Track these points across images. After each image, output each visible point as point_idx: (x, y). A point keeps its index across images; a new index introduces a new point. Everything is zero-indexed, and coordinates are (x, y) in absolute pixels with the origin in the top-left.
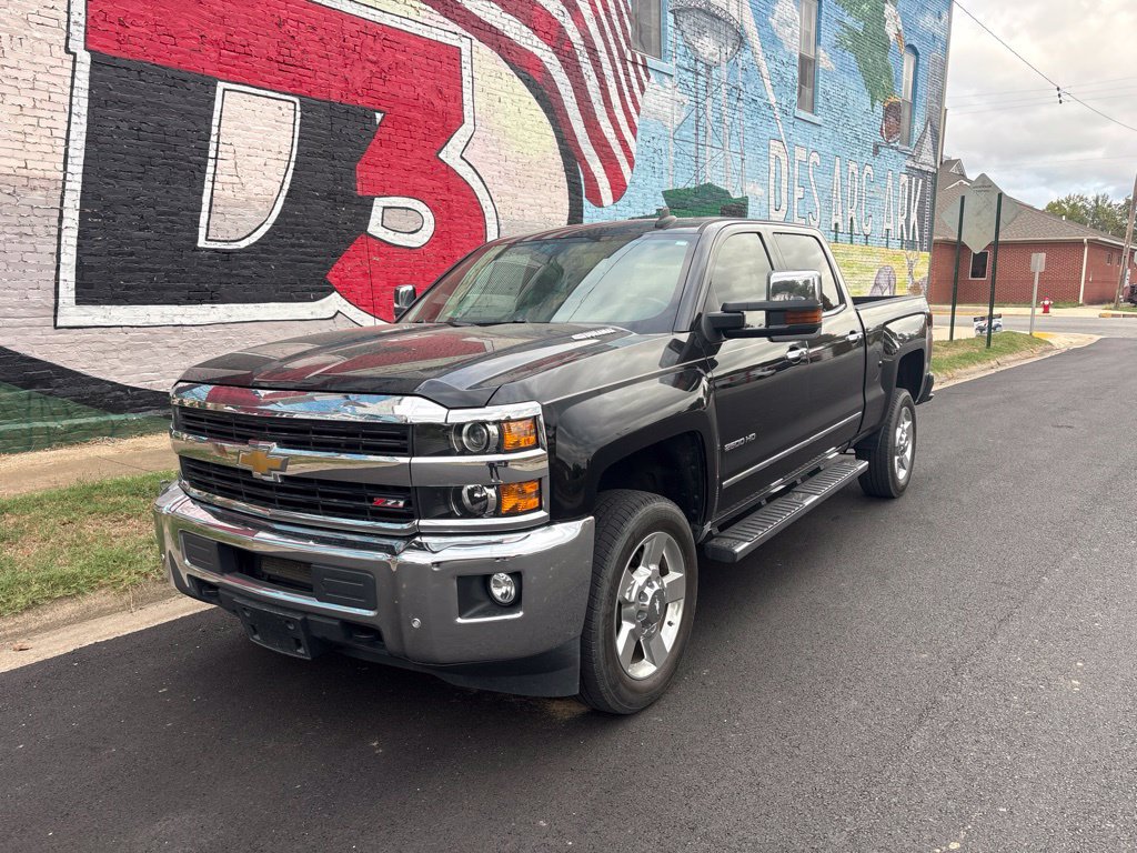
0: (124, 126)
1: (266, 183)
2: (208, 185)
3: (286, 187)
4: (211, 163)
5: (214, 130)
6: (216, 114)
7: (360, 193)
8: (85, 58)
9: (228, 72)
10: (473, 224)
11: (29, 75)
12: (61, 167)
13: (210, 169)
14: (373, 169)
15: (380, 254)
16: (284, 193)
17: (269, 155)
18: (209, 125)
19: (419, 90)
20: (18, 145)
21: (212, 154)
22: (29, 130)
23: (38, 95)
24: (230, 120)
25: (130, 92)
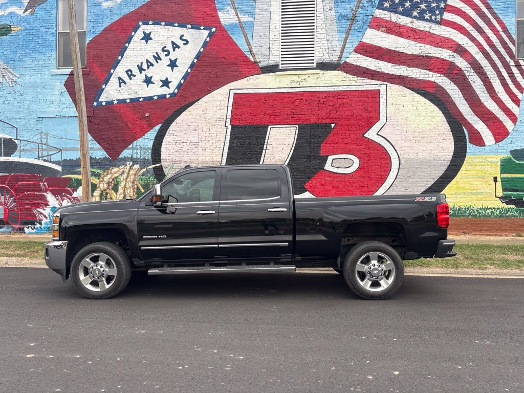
0: (239, 144)
1: (283, 155)
2: (262, 158)
3: (290, 156)
4: (264, 151)
5: (266, 141)
6: (267, 136)
7: (321, 155)
8: (230, 127)
9: (272, 122)
10: (382, 162)
11: (215, 135)
12: (221, 158)
13: (263, 153)
14: (329, 145)
15: (329, 177)
16: (289, 158)
17: (285, 146)
18: (265, 140)
19: (354, 111)
20: (211, 153)
21: (265, 148)
22: (214, 149)
23: (217, 139)
24: (272, 137)
25: (242, 134)
